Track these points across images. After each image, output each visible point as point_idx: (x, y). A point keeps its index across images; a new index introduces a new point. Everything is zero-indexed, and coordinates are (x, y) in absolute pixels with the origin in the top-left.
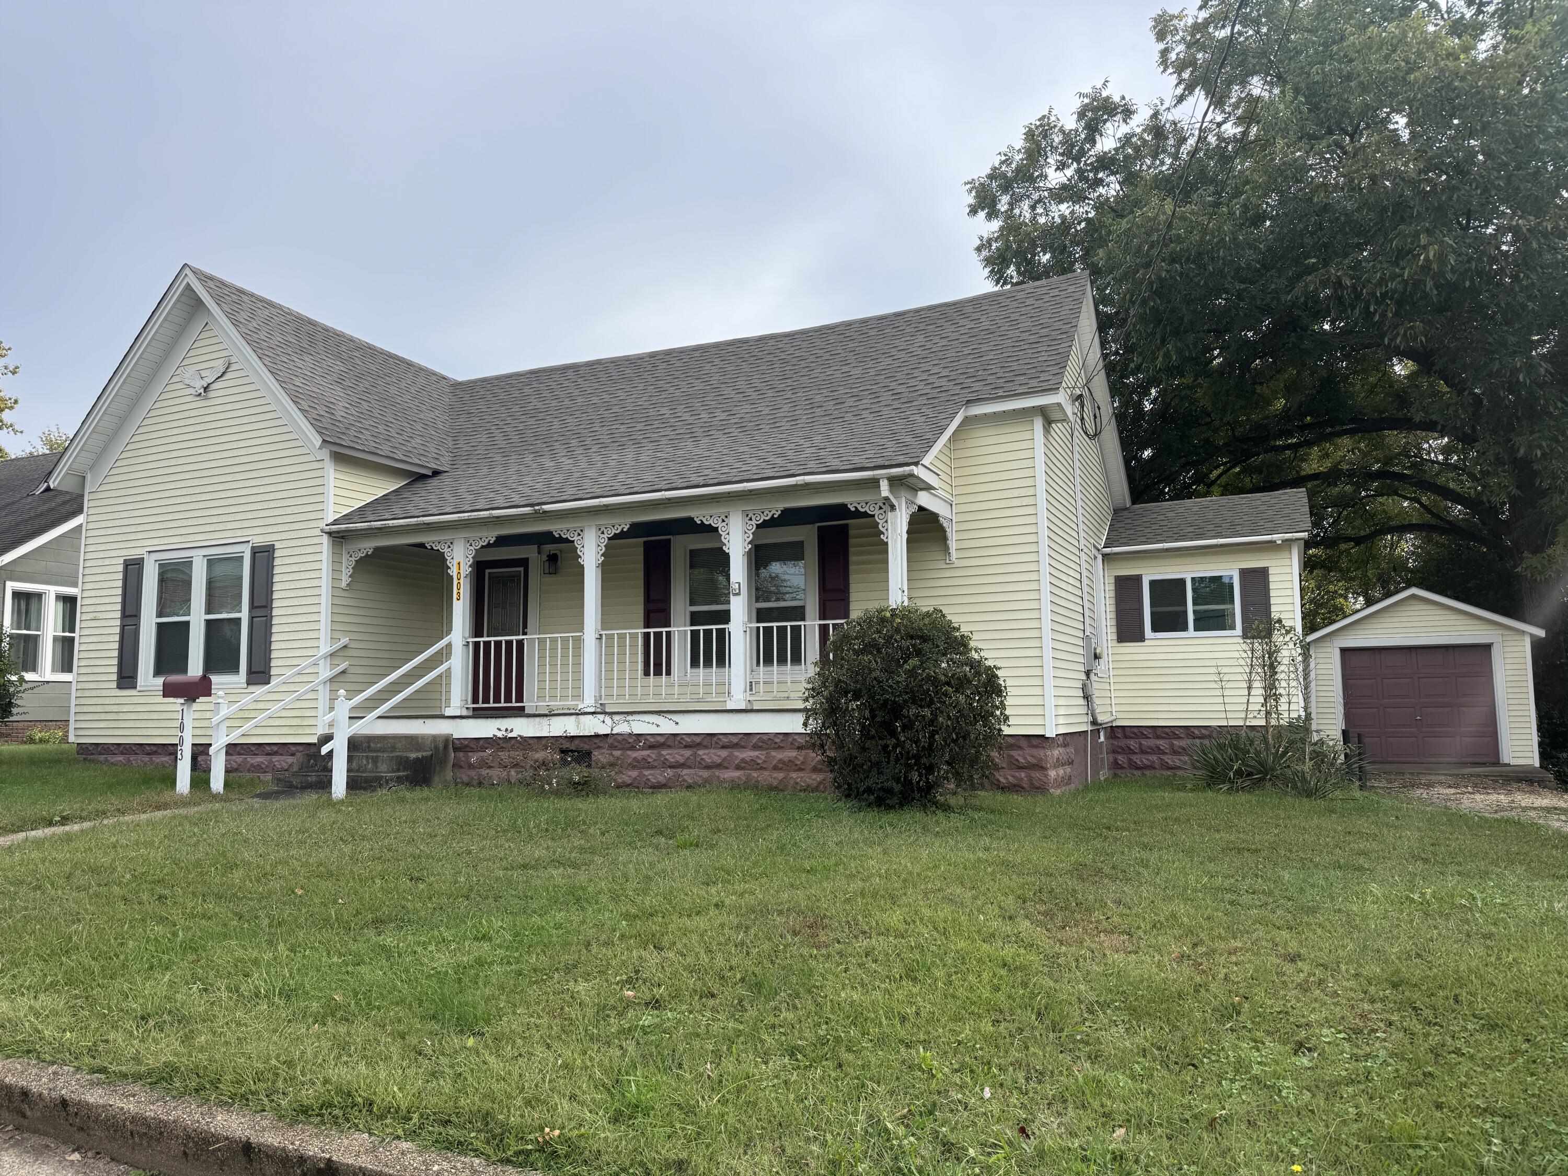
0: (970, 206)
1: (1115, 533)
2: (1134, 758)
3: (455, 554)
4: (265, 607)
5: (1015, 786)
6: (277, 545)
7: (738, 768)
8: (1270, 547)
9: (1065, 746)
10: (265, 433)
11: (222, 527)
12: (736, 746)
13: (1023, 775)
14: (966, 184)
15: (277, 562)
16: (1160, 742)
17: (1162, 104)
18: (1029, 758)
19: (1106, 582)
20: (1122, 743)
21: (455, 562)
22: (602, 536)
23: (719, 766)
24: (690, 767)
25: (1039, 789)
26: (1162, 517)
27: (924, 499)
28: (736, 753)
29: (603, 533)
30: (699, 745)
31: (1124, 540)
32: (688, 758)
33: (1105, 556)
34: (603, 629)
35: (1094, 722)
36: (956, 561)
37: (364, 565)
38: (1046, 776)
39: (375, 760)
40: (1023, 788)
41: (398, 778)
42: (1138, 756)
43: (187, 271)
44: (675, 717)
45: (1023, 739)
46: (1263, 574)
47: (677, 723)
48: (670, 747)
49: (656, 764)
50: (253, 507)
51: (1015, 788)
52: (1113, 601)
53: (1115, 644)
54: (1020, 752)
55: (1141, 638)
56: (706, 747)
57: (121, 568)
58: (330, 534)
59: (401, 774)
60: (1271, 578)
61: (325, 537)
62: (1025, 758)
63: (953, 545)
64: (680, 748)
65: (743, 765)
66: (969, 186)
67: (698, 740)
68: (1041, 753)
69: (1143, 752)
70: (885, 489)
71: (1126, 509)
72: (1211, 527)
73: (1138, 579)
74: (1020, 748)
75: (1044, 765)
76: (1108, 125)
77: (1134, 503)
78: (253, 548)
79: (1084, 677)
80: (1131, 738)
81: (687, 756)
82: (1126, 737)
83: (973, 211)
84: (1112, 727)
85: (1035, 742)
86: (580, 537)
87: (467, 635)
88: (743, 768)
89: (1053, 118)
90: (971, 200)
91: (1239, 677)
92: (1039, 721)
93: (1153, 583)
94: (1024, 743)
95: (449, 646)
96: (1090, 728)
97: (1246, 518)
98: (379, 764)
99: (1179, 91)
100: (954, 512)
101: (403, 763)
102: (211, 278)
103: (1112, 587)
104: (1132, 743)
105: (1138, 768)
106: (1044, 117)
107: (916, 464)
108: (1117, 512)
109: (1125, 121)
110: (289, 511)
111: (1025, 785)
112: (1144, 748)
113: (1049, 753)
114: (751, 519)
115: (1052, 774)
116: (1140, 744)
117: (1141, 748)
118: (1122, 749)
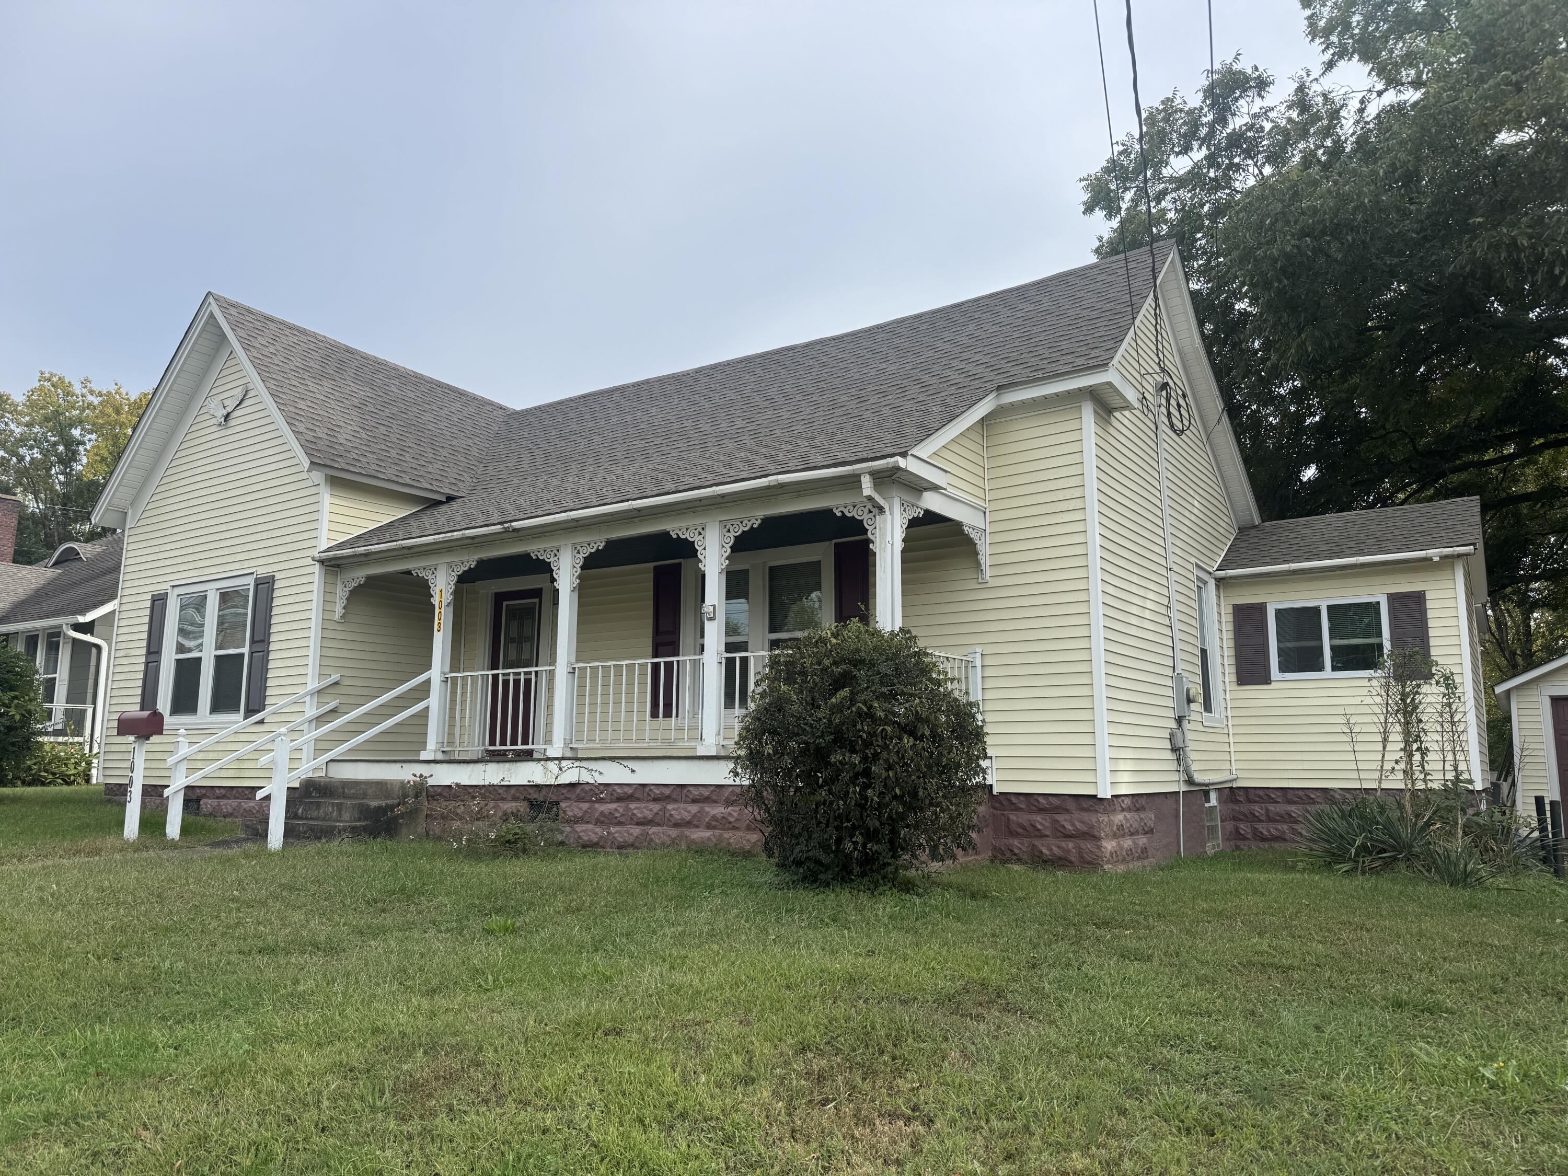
0: (1084, 203)
1: (1234, 554)
2: (1259, 826)
3: (438, 582)
4: (263, 641)
5: (1060, 858)
6: (278, 576)
7: (709, 827)
8: (1424, 565)
9: (1138, 810)
10: (272, 459)
11: (232, 558)
12: (706, 800)
13: (1071, 845)
14: (1081, 180)
15: (276, 593)
16: (1292, 808)
17: (1308, 75)
18: (1078, 824)
19: (1223, 612)
20: (1244, 808)
21: (437, 590)
22: (578, 556)
23: (688, 824)
24: (659, 825)
25: (1090, 864)
26: (1295, 535)
27: (932, 502)
28: (707, 809)
29: (579, 553)
30: (667, 799)
31: (1244, 562)
32: (657, 813)
33: (1219, 581)
34: (577, 661)
35: (1190, 781)
36: (990, 580)
37: (356, 595)
38: (1099, 847)
39: (340, 807)
40: (1071, 862)
41: (353, 828)
42: (1264, 825)
43: (211, 299)
44: (632, 764)
45: (1071, 799)
46: (1419, 598)
47: (633, 771)
48: (638, 800)
49: (623, 820)
50: (259, 537)
51: (1060, 862)
52: (1231, 635)
53: (1236, 688)
54: (1067, 816)
55: (1265, 679)
56: (676, 801)
57: (148, 604)
58: (322, 562)
59: (358, 824)
60: (1429, 605)
61: (317, 565)
62: (1073, 825)
63: (986, 560)
64: (649, 801)
65: (714, 823)
66: (1085, 183)
67: (667, 792)
68: (1093, 818)
69: (1270, 820)
70: (867, 486)
71: (1255, 527)
72: (1353, 544)
73: (1260, 609)
74: (1067, 811)
75: (1096, 834)
76: (1241, 102)
77: (1263, 521)
78: (256, 579)
79: (1173, 725)
80: (1255, 802)
81: (655, 811)
82: (1249, 801)
83: (1089, 209)
84: (1231, 788)
85: (1085, 804)
86: (556, 558)
87: (447, 669)
88: (714, 828)
89: (1178, 101)
90: (1085, 197)
91: (1374, 729)
92: (1089, 777)
93: (1279, 612)
94: (1071, 805)
95: (428, 682)
96: (1184, 788)
97: (1397, 532)
98: (343, 812)
99: (1327, 56)
100: (987, 521)
101: (365, 812)
102: (235, 306)
103: (1230, 618)
104: (1257, 809)
105: (1264, 839)
106: (1168, 99)
107: (904, 455)
108: (1243, 530)
109: (1260, 95)
110: (288, 539)
111: (1073, 859)
112: (1271, 815)
113: (1104, 818)
114: (729, 531)
115: (1109, 845)
116: (1267, 810)
117: (1268, 816)
118: (1245, 815)
